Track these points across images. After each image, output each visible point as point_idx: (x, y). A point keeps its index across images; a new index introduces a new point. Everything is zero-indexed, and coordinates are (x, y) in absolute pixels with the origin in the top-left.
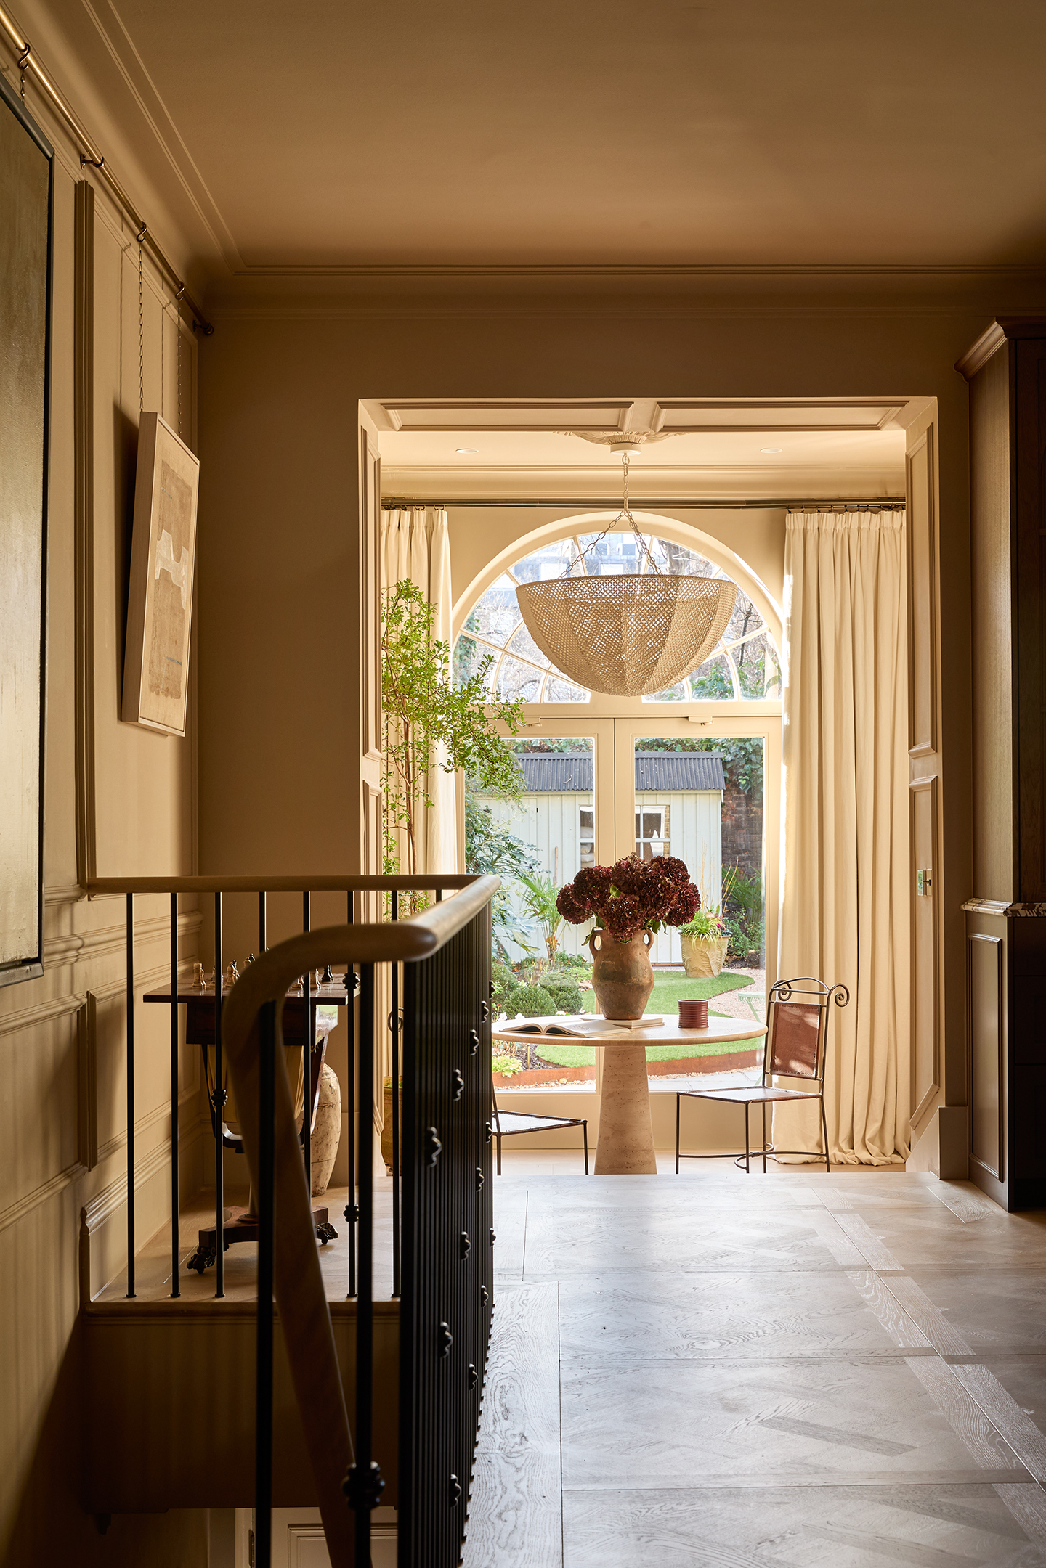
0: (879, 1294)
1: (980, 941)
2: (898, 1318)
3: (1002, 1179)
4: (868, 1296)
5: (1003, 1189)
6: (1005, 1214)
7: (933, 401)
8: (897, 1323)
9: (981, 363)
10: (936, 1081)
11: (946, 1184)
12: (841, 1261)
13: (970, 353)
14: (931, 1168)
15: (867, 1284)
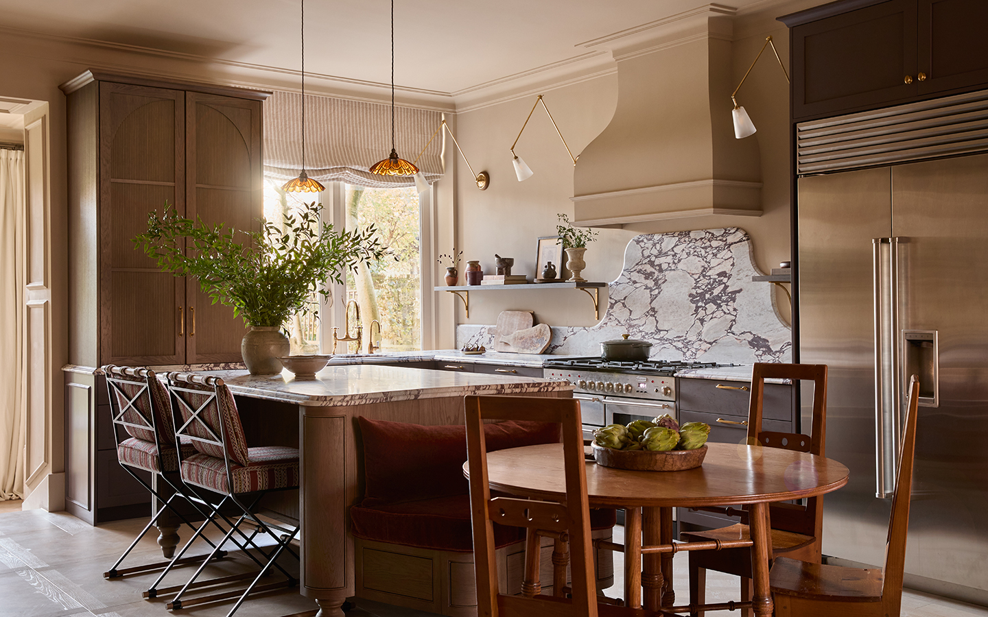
0: (41, 582)
1: (71, 387)
2: (58, 594)
3: (89, 510)
4: (35, 584)
5: (91, 515)
6: (92, 527)
7: (46, 103)
8: (58, 597)
9: (74, 90)
10: (46, 460)
11: (53, 514)
12: (11, 566)
13: (68, 83)
14: (41, 506)
15: (32, 577)
